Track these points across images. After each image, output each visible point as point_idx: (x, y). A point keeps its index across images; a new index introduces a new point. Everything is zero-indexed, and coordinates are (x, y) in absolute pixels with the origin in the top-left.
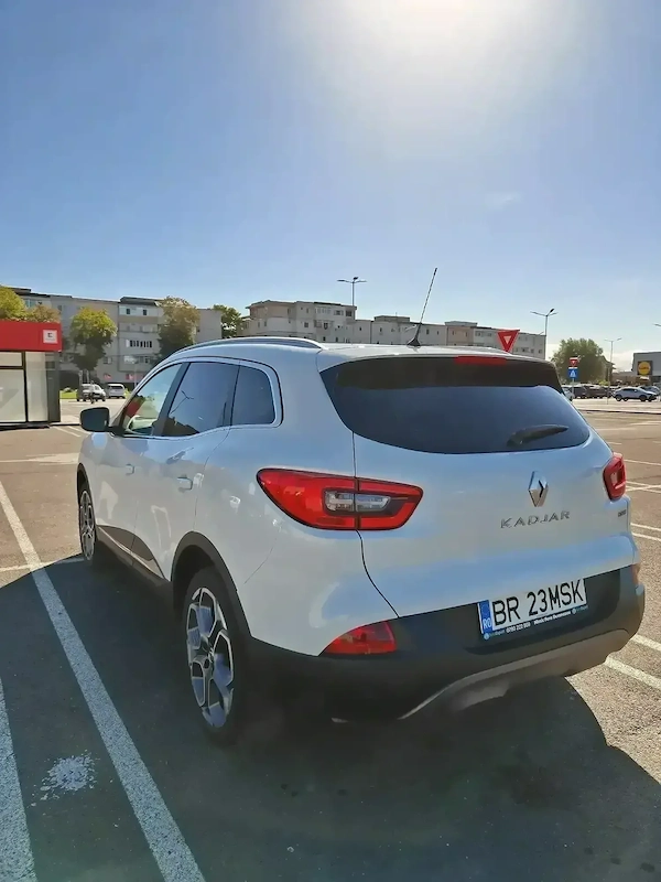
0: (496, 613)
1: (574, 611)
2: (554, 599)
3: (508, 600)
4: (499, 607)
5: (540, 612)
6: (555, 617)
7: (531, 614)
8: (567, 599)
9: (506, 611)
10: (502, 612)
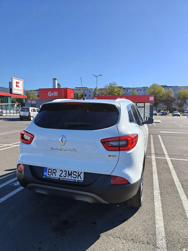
0: (48, 172)
1: (76, 181)
2: (70, 175)
3: (53, 170)
4: (50, 171)
5: (63, 177)
6: (68, 180)
7: (60, 176)
8: (75, 176)
9: (52, 172)
10: (51, 172)
